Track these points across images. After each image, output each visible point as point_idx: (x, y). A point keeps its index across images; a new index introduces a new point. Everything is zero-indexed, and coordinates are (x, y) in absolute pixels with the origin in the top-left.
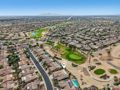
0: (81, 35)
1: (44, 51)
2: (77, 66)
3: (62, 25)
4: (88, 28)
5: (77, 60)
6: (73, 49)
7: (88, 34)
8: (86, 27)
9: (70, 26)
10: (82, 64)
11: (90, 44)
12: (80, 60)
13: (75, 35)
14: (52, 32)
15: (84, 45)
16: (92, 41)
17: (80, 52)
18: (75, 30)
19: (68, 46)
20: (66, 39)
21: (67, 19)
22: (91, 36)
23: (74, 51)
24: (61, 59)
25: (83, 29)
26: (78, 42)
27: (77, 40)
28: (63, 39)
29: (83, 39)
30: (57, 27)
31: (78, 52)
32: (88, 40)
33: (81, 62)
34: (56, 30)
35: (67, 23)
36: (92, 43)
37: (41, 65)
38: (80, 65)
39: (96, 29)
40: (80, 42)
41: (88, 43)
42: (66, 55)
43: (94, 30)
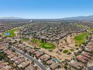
0: (45, 32)
1: (24, 45)
2: (52, 51)
3: (28, 26)
4: (47, 27)
5: (51, 47)
6: (44, 41)
7: (49, 31)
8: (46, 27)
9: (34, 26)
10: (55, 49)
11: (53, 37)
12: (52, 47)
13: (41, 32)
14: (23, 31)
15: (50, 38)
16: (54, 35)
17: (50, 42)
18: (40, 29)
19: (41, 40)
20: (36, 35)
21: (29, 21)
22: (52, 32)
23: (46, 42)
24: (40, 49)
25: (45, 28)
26: (45, 36)
27: (44, 36)
28: (34, 35)
29: (48, 34)
30: (24, 27)
31: (49, 43)
32: (51, 34)
33: (53, 48)
34: (25, 30)
35: (31, 24)
36: (54, 37)
37: (28, 55)
38: (54, 50)
39: (53, 28)
40: (47, 37)
41: (52, 37)
42: (42, 45)
43: (52, 29)
